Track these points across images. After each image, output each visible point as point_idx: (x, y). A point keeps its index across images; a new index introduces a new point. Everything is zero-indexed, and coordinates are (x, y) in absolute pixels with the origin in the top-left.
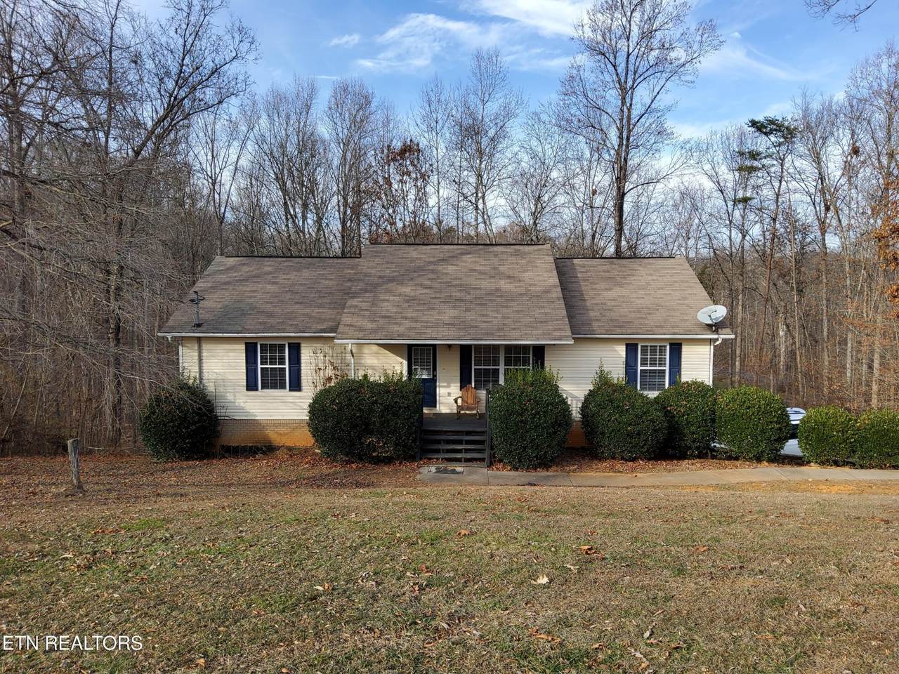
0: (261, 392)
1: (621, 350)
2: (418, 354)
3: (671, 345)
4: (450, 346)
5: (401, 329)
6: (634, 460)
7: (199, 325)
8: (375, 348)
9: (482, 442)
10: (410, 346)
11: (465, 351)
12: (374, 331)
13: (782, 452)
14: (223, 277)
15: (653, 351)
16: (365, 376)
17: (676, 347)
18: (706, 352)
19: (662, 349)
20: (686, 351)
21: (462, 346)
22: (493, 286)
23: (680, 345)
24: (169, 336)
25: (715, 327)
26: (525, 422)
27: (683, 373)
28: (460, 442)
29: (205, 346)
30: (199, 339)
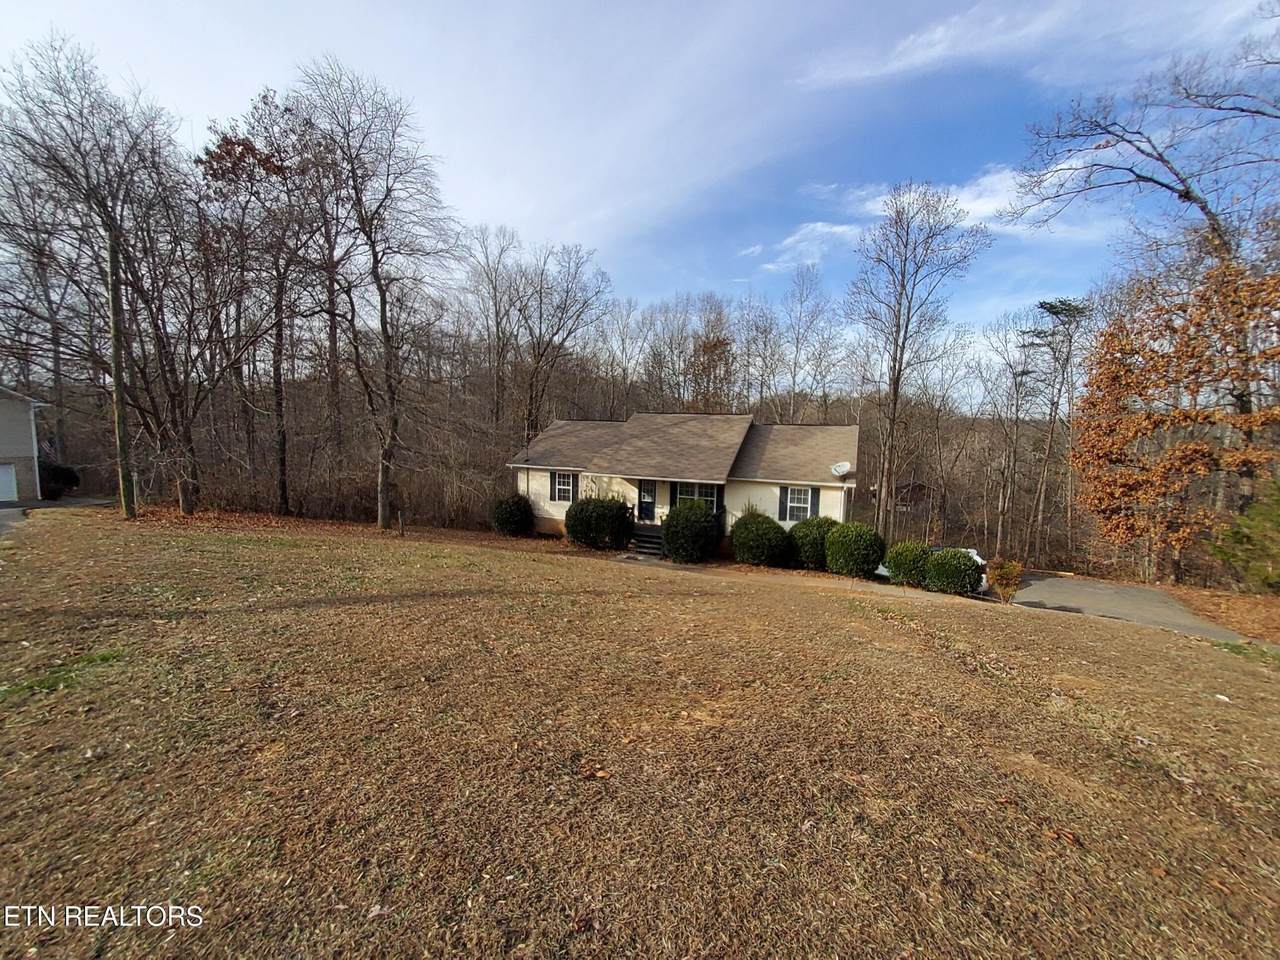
0: (557, 502)
1: (777, 491)
2: (645, 486)
3: (812, 489)
4: (664, 482)
5: (623, 468)
6: (758, 565)
7: (527, 461)
8: (620, 480)
9: (659, 544)
10: (640, 481)
11: (673, 485)
12: (608, 468)
13: (876, 572)
14: (552, 433)
15: (799, 492)
16: (613, 497)
17: (816, 491)
18: (840, 496)
19: (806, 492)
20: (823, 493)
21: (672, 483)
22: (695, 443)
23: (819, 490)
24: (511, 466)
25: (844, 478)
26: (678, 532)
27: (821, 510)
28: (651, 543)
29: (531, 473)
30: (528, 469)
